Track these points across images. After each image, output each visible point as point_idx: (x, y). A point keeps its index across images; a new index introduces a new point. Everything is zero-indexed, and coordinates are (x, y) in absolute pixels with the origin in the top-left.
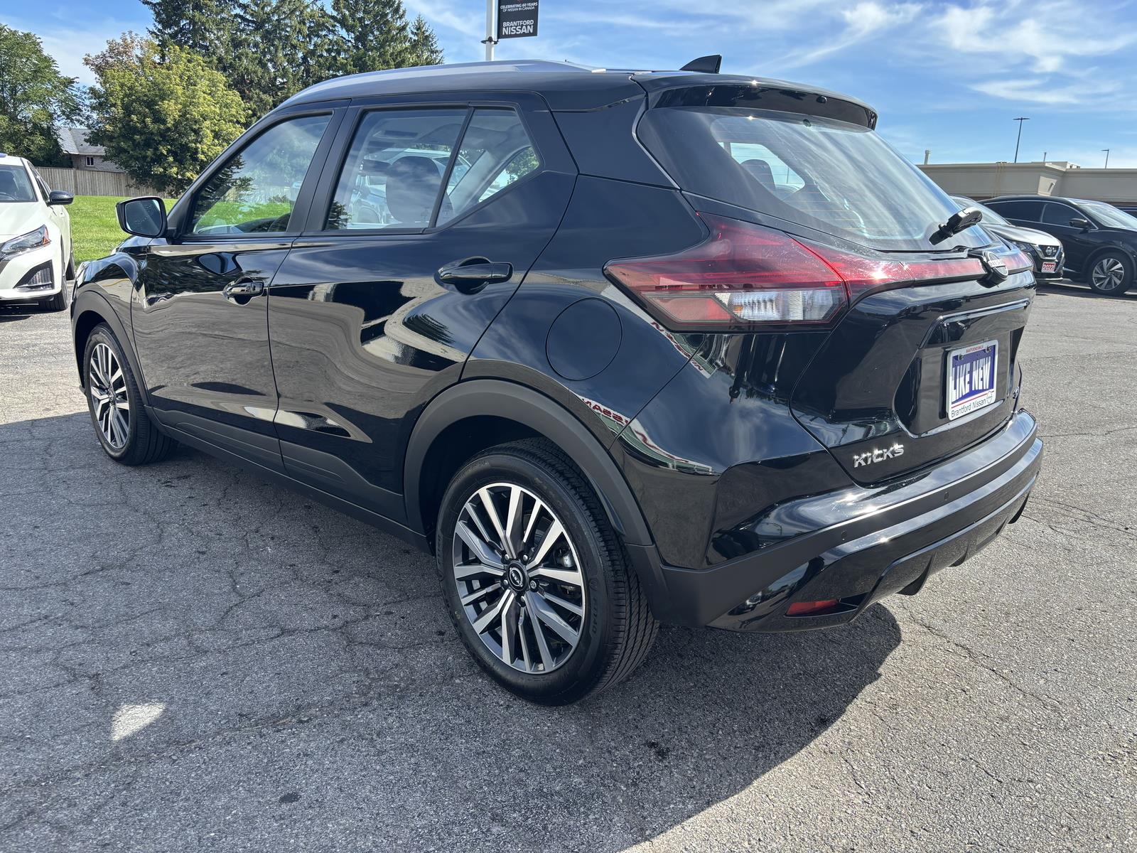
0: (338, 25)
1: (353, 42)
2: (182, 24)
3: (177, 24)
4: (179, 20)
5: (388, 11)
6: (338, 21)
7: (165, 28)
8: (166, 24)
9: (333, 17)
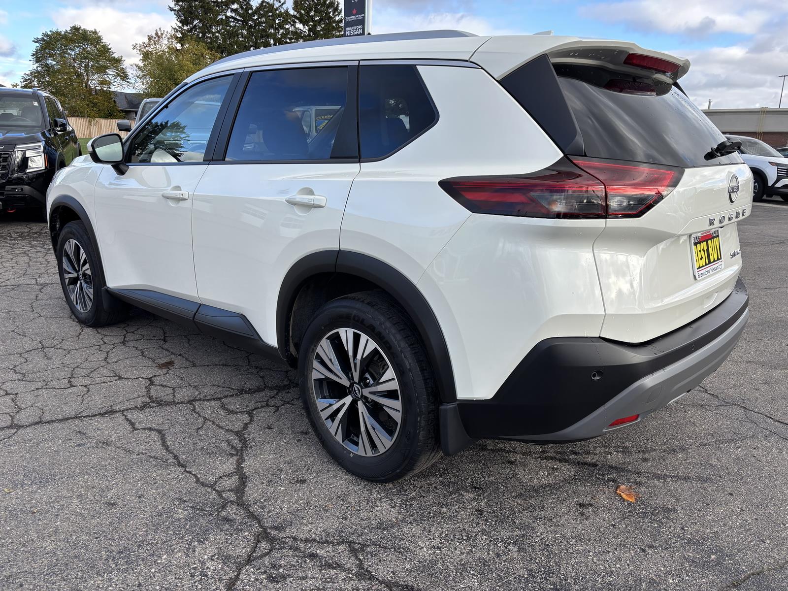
0: (297, 21)
1: (308, 32)
2: (195, 23)
3: (192, 23)
4: (193, 20)
5: (330, 10)
6: (297, 18)
7: (183, 26)
8: (184, 22)
9: (294, 16)
